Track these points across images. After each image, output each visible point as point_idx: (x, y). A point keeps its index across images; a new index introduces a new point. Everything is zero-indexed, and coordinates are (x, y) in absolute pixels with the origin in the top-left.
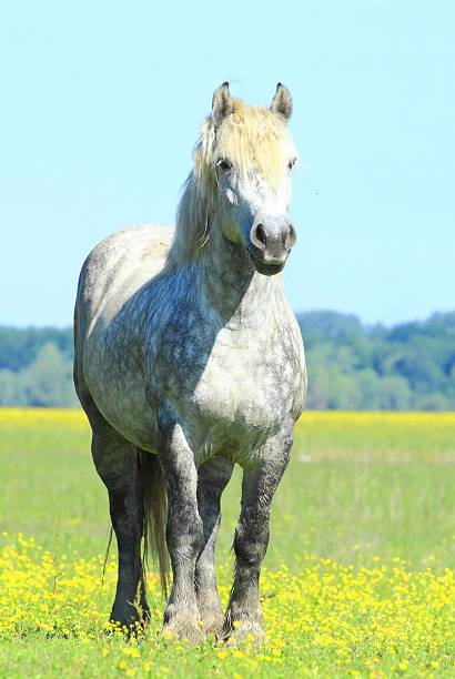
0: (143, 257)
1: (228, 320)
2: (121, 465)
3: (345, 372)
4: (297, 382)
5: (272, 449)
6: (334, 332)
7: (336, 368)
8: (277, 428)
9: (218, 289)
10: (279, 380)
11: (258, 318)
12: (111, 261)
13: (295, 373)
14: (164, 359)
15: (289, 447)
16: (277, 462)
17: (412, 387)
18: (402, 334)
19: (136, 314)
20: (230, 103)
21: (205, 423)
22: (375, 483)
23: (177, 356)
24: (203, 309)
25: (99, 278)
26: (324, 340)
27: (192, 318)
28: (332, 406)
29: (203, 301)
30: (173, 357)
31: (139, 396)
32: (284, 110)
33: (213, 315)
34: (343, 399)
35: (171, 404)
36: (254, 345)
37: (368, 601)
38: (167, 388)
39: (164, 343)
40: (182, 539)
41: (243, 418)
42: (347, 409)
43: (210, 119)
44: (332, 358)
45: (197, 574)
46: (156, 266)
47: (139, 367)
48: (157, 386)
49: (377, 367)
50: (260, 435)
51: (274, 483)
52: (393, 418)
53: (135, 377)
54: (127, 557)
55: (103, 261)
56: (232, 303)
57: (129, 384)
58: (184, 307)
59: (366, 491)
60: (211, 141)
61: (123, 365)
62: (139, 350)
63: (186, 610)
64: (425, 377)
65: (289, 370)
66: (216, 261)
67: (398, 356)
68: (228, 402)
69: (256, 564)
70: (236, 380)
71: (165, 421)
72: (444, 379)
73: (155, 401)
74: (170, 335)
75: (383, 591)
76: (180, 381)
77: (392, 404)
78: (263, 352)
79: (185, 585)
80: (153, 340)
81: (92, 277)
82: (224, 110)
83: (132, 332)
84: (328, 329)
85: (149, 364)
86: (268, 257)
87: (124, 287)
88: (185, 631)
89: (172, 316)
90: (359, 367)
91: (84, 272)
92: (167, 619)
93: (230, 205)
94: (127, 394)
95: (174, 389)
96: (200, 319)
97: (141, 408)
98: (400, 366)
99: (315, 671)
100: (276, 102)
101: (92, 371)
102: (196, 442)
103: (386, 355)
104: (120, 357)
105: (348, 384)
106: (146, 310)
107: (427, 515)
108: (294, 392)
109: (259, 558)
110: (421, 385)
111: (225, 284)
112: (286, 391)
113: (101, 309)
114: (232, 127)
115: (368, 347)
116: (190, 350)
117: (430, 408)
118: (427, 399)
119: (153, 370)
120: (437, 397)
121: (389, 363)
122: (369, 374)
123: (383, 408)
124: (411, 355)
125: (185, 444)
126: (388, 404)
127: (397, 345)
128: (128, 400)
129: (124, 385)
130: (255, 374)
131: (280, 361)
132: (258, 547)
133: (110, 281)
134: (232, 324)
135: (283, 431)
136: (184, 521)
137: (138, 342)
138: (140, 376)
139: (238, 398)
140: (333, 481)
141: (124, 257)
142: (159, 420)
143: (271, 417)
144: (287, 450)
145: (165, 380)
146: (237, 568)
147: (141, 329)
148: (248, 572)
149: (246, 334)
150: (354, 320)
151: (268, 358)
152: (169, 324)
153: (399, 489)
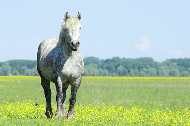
0: (52, 44)
1: (69, 57)
2: (47, 85)
3: (96, 69)
4: (82, 69)
5: (77, 82)
6: (94, 61)
7: (94, 68)
8: (78, 77)
9: (67, 51)
10: (79, 68)
11: (75, 57)
12: (45, 45)
13: (82, 67)
14: (56, 64)
15: (81, 81)
16: (78, 84)
17: (109, 71)
18: (107, 61)
19: (51, 55)
20: (68, 16)
21: (64, 77)
22: (101, 90)
23: (59, 63)
24: (64, 55)
25: (42, 48)
26: (92, 63)
27: (62, 56)
28: (93, 75)
29: (64, 53)
30: (58, 64)
31: (51, 71)
32: (79, 18)
33: (66, 56)
34: (96, 74)
35: (57, 73)
36: (74, 62)
37: (97, 112)
38: (57, 70)
39: (57, 61)
40: (59, 99)
41: (72, 76)
42: (97, 76)
43: (64, 20)
44: (93, 66)
45: (62, 106)
46: (55, 46)
47: (52, 65)
48: (55, 69)
49: (102, 67)
50: (75, 79)
51: (78, 88)
52: (105, 78)
53: (50, 67)
54: (48, 103)
55: (43, 45)
56: (70, 54)
57: (49, 69)
58: (61, 54)
59: (99, 91)
60: (64, 24)
61: (48, 65)
62: (51, 62)
63: (60, 113)
64: (112, 69)
65: (81, 66)
66: (67, 46)
67: (106, 66)
68: (69, 73)
69: (74, 104)
70: (71, 68)
71: (56, 76)
72: (116, 70)
73: (54, 72)
74: (58, 60)
75: (100, 110)
76: (60, 68)
77: (105, 75)
78: (76, 63)
79: (60, 108)
80: (54, 60)
81: (41, 48)
82: (67, 18)
83: (50, 59)
84: (93, 60)
85: (54, 65)
86: (74, 48)
87: (48, 50)
88: (59, 117)
89: (58, 56)
90: (99, 68)
91: (40, 47)
92: (56, 115)
93: (68, 37)
94: (49, 71)
95: (58, 70)
96: (64, 57)
97: (52, 73)
98: (107, 68)
99: (84, 124)
100: (78, 16)
101: (41, 66)
102: (62, 80)
103: (104, 65)
104: (47, 63)
105: (96, 71)
106: (53, 54)
107: (111, 96)
108: (82, 71)
109: (74, 103)
110: (111, 71)
111: (68, 50)
112: (80, 70)
113: (43, 54)
114: (68, 21)
115: (100, 64)
116: (62, 63)
117: (113, 76)
118: (112, 74)
119: (54, 66)
120: (114, 73)
121: (104, 67)
122: (101, 69)
123: (103, 76)
124: (109, 65)
125: (60, 80)
126: (104, 75)
127: (106, 63)
128: (49, 72)
129: (48, 69)
130: (74, 67)
131: (79, 65)
132: (74, 101)
133: (45, 49)
134: (69, 58)
135: (80, 78)
136: (60, 95)
137: (51, 61)
138: (51, 67)
139: (71, 72)
140: (92, 89)
141: (48, 44)
142: (55, 76)
143: (77, 75)
144: (80, 82)
145: (57, 68)
146: (70, 105)
147: (52, 58)
148: (72, 106)
149: (73, 60)
150: (98, 58)
151: (77, 64)
152: (57, 57)
153: (105, 91)
